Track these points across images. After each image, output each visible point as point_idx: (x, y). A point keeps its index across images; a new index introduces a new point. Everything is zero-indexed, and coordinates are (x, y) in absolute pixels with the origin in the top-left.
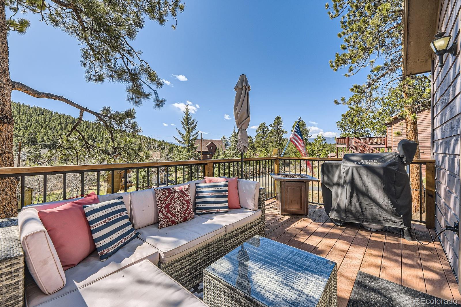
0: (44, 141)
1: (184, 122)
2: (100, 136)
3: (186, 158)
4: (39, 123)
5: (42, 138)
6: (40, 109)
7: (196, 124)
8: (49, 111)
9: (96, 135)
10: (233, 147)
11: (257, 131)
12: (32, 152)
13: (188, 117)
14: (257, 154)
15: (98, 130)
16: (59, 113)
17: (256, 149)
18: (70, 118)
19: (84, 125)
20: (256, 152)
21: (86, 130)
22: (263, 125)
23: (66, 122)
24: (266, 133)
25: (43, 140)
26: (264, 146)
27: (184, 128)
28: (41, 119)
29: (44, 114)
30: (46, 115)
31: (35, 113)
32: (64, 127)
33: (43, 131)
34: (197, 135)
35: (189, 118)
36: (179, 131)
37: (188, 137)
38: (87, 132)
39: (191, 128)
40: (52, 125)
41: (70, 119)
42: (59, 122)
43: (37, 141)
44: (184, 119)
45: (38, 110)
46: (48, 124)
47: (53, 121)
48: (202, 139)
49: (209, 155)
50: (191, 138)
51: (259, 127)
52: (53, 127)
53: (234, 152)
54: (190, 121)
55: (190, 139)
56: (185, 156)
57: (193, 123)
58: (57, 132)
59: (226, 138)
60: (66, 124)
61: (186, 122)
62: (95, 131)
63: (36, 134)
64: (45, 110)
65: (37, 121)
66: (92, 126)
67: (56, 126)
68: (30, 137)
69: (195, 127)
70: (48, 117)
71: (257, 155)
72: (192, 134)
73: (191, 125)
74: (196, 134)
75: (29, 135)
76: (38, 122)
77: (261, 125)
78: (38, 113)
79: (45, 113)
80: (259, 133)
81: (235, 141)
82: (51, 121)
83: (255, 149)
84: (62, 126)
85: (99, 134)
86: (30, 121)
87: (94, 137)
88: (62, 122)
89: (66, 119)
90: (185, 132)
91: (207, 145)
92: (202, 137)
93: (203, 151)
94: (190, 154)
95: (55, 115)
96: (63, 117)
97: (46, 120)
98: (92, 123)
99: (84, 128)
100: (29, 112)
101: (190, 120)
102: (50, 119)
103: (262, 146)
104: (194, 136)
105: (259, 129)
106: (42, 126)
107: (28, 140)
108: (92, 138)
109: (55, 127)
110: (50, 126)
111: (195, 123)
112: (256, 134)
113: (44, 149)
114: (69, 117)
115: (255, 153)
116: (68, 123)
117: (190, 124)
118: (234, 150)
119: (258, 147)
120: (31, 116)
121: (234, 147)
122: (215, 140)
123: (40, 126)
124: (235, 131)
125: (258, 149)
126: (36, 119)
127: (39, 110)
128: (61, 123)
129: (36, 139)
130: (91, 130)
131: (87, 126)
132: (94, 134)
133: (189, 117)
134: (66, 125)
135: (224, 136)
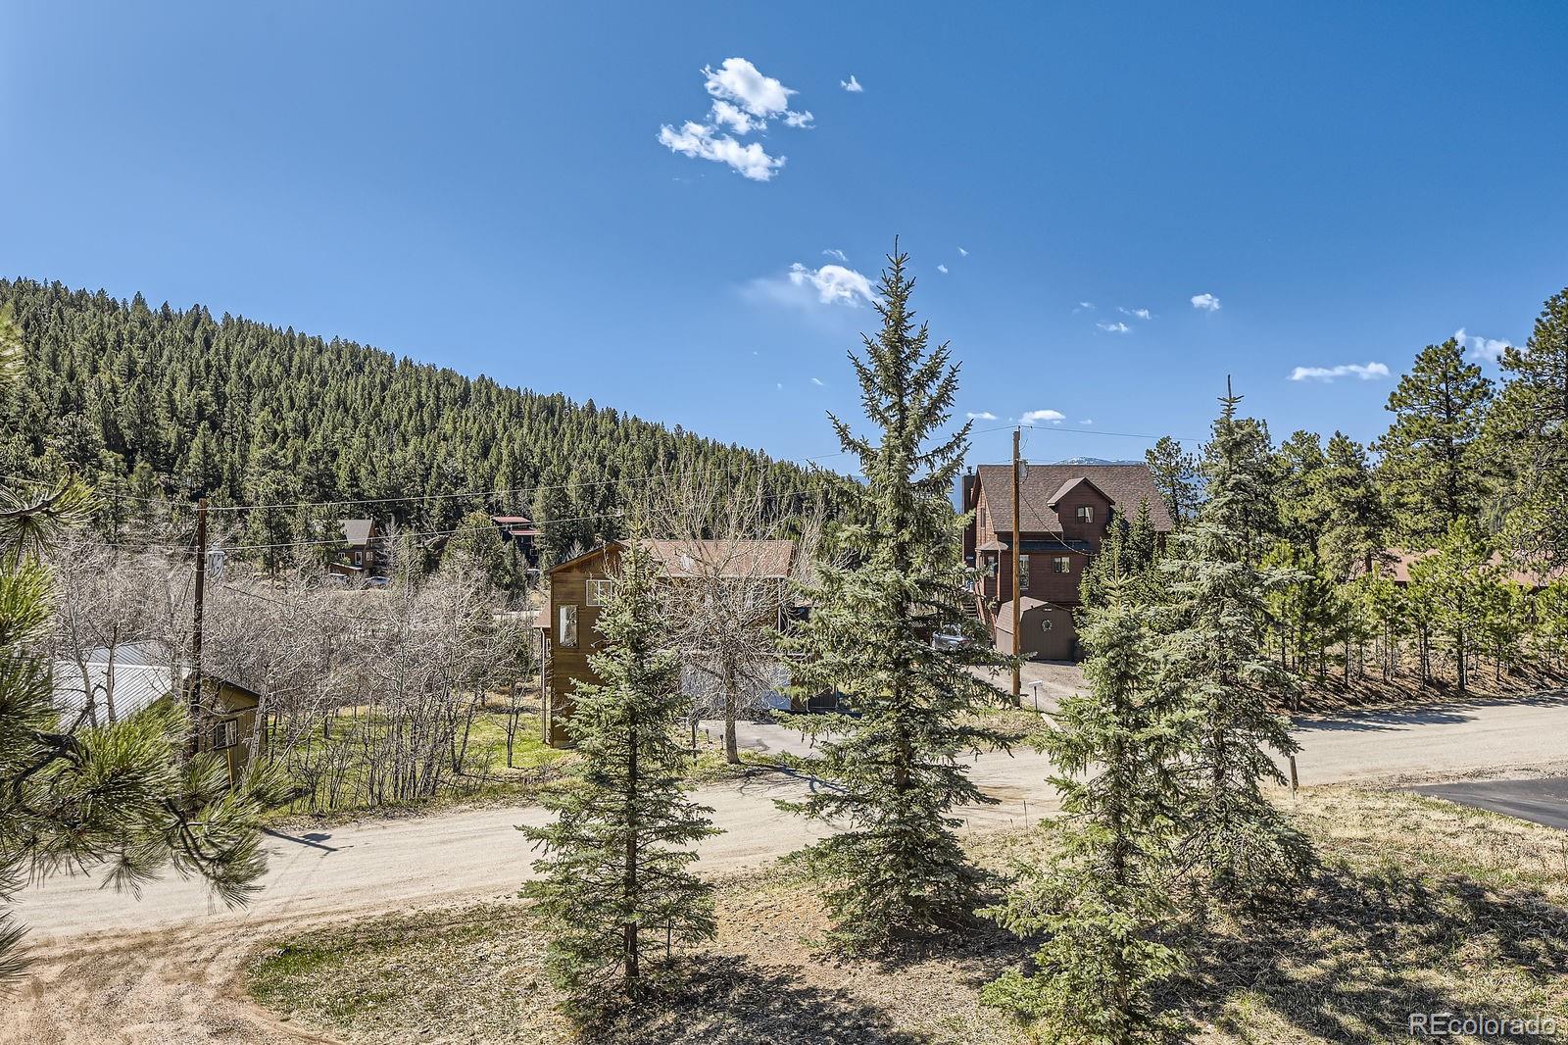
0: (357, 486)
1: (872, 368)
2: (558, 455)
3: (881, 603)
4: (346, 411)
5: (352, 471)
6: (354, 350)
7: (949, 381)
8: (384, 356)
9: (544, 454)
10: (1215, 535)
11: (1396, 402)
12: (318, 529)
13: (901, 340)
14: (1394, 551)
15: (551, 429)
16: (415, 363)
17: (1386, 521)
18: (453, 380)
19: (501, 409)
20: (1386, 534)
21: (506, 429)
22: (1445, 361)
23: (438, 398)
24: (1470, 411)
25: (354, 480)
26: (1452, 499)
27: (875, 410)
28: (353, 390)
29: (367, 369)
30: (370, 373)
31: (338, 369)
32: (427, 423)
33: (357, 441)
34: (957, 451)
35: (909, 343)
36: (843, 432)
37: (896, 465)
38: (511, 440)
39: (915, 404)
40: (389, 415)
41: (452, 385)
42: (412, 401)
43: (336, 483)
44: (875, 352)
45: (346, 355)
46: (377, 414)
47: (393, 398)
48: (1017, 464)
49: (1066, 560)
50: (921, 473)
51: (1411, 375)
52: (392, 423)
53: (1222, 569)
54: (912, 365)
55: (913, 479)
56: (870, 593)
57: (932, 373)
58: (406, 442)
59: (1179, 450)
60: (438, 406)
61: (886, 369)
62: (541, 434)
63: (335, 455)
64: (369, 353)
65: (341, 403)
66: (530, 412)
67: (401, 418)
68: (313, 469)
69: (942, 398)
70: (378, 381)
71: (1396, 560)
72: (924, 447)
73: (920, 385)
74: (949, 447)
75: (311, 461)
76: (345, 404)
77: (1429, 359)
78: (348, 368)
79: (370, 365)
80: (1409, 412)
81: (1229, 484)
82: (388, 400)
83: (1384, 518)
84: (422, 419)
85: (553, 449)
86: (319, 403)
87: (536, 460)
88: (424, 399)
89: (437, 388)
90: (876, 436)
91: (1053, 501)
92: (1017, 454)
93: (1022, 535)
94: (907, 582)
95: (404, 375)
96: (429, 380)
97: (370, 394)
98: (529, 401)
99: (501, 420)
100: (316, 365)
101: (915, 354)
102: (384, 388)
103: (1437, 501)
104: (938, 462)
105: (1414, 387)
106: (357, 422)
107: (308, 480)
108: (528, 467)
109: (397, 425)
110: (381, 421)
111: (945, 372)
112: (1392, 418)
113: (360, 517)
114: (448, 376)
115: (1380, 545)
116: (445, 404)
117: (917, 381)
118: (1225, 555)
119: (1399, 505)
120: (324, 383)
121: (1222, 530)
122: (1108, 468)
123: (349, 422)
124: (1230, 412)
125: (1404, 518)
126: (339, 394)
127: (351, 356)
128: (421, 405)
129: (332, 477)
130: (525, 430)
131: (511, 414)
132: (537, 450)
133: (910, 335)
134: (437, 416)
135: (1165, 440)
